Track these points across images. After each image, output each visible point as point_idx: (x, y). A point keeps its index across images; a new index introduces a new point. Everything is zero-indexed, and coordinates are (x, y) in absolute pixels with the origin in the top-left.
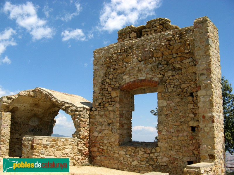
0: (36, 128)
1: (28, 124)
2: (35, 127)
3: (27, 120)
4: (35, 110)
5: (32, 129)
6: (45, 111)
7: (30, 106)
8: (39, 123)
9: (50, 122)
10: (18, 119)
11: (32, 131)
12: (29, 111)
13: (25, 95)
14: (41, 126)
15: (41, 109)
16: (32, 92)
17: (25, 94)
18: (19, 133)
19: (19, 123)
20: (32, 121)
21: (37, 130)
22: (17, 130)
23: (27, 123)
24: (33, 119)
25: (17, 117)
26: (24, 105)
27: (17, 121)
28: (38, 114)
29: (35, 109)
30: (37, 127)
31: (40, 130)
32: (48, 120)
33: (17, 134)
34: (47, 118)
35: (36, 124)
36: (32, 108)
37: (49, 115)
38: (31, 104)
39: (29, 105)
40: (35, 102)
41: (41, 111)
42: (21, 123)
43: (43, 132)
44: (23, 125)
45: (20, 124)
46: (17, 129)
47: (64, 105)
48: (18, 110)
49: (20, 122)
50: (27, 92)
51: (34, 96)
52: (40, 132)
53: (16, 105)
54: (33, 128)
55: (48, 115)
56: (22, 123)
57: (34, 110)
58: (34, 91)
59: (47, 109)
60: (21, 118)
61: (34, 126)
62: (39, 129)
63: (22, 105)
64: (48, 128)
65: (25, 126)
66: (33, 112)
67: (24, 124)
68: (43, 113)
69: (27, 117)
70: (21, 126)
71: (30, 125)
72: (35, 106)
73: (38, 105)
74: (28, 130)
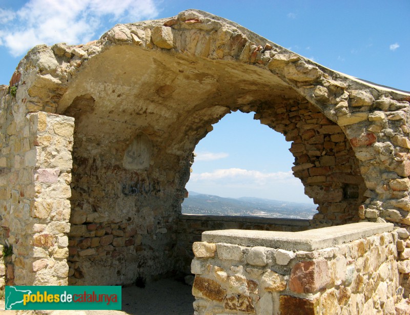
0: (143, 180)
1: (117, 167)
2: (140, 178)
3: (117, 150)
4: (149, 111)
5: (133, 183)
6: (179, 116)
7: (138, 96)
8: (152, 163)
9: (183, 159)
10: (89, 148)
11: (133, 191)
12: (127, 118)
13: (136, 39)
14: (158, 174)
15: (169, 108)
16: (169, 28)
17: (136, 34)
18: (91, 200)
19: (91, 161)
20: (131, 154)
21: (147, 189)
22: (85, 191)
23: (118, 163)
24: (134, 147)
25: (84, 139)
26: (120, 89)
27: (85, 155)
28: (156, 127)
29: (151, 108)
30: (146, 178)
31: (154, 187)
32: (179, 153)
33: (85, 206)
34: (177, 146)
35: (141, 167)
36: (141, 104)
37: (186, 133)
38: (144, 84)
39: (135, 91)
40: (161, 77)
41: (166, 118)
42: (98, 162)
43: (161, 193)
44: (104, 171)
45: (94, 168)
46: (85, 187)
47: (321, 83)
48: (93, 110)
49: (94, 160)
50: (145, 29)
51: (175, 48)
52: (153, 193)
53: (91, 87)
54: (135, 179)
55: (182, 135)
56: (102, 161)
57: (145, 112)
58: (176, 27)
59: (188, 112)
60: (98, 144)
61: (136, 173)
62: (152, 183)
63: (110, 87)
64: (177, 181)
65: (109, 173)
66: (141, 122)
67: (107, 168)
68: (169, 126)
69: (118, 142)
70: (99, 174)
71: (125, 170)
72: (156, 98)
73: (167, 93)
74: (120, 187)
